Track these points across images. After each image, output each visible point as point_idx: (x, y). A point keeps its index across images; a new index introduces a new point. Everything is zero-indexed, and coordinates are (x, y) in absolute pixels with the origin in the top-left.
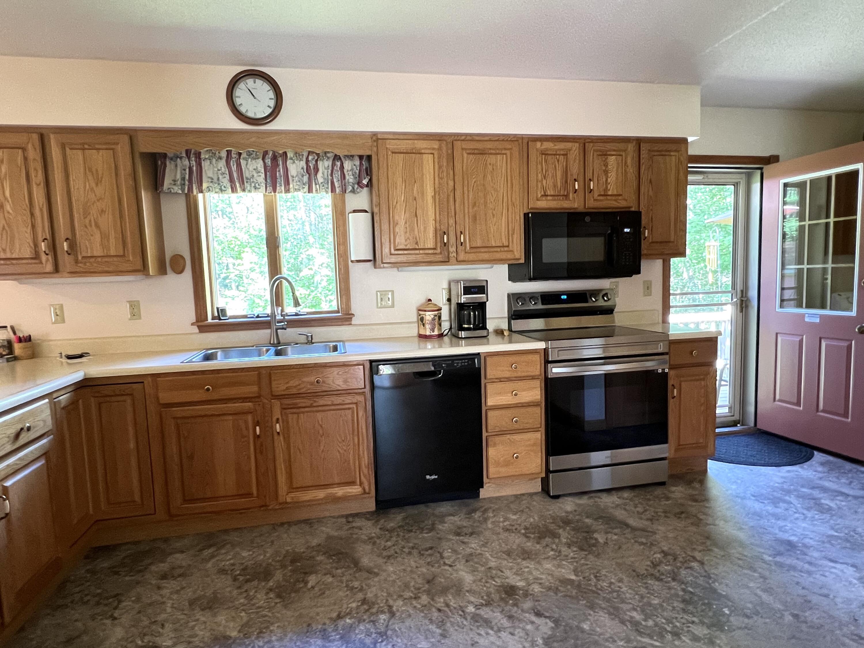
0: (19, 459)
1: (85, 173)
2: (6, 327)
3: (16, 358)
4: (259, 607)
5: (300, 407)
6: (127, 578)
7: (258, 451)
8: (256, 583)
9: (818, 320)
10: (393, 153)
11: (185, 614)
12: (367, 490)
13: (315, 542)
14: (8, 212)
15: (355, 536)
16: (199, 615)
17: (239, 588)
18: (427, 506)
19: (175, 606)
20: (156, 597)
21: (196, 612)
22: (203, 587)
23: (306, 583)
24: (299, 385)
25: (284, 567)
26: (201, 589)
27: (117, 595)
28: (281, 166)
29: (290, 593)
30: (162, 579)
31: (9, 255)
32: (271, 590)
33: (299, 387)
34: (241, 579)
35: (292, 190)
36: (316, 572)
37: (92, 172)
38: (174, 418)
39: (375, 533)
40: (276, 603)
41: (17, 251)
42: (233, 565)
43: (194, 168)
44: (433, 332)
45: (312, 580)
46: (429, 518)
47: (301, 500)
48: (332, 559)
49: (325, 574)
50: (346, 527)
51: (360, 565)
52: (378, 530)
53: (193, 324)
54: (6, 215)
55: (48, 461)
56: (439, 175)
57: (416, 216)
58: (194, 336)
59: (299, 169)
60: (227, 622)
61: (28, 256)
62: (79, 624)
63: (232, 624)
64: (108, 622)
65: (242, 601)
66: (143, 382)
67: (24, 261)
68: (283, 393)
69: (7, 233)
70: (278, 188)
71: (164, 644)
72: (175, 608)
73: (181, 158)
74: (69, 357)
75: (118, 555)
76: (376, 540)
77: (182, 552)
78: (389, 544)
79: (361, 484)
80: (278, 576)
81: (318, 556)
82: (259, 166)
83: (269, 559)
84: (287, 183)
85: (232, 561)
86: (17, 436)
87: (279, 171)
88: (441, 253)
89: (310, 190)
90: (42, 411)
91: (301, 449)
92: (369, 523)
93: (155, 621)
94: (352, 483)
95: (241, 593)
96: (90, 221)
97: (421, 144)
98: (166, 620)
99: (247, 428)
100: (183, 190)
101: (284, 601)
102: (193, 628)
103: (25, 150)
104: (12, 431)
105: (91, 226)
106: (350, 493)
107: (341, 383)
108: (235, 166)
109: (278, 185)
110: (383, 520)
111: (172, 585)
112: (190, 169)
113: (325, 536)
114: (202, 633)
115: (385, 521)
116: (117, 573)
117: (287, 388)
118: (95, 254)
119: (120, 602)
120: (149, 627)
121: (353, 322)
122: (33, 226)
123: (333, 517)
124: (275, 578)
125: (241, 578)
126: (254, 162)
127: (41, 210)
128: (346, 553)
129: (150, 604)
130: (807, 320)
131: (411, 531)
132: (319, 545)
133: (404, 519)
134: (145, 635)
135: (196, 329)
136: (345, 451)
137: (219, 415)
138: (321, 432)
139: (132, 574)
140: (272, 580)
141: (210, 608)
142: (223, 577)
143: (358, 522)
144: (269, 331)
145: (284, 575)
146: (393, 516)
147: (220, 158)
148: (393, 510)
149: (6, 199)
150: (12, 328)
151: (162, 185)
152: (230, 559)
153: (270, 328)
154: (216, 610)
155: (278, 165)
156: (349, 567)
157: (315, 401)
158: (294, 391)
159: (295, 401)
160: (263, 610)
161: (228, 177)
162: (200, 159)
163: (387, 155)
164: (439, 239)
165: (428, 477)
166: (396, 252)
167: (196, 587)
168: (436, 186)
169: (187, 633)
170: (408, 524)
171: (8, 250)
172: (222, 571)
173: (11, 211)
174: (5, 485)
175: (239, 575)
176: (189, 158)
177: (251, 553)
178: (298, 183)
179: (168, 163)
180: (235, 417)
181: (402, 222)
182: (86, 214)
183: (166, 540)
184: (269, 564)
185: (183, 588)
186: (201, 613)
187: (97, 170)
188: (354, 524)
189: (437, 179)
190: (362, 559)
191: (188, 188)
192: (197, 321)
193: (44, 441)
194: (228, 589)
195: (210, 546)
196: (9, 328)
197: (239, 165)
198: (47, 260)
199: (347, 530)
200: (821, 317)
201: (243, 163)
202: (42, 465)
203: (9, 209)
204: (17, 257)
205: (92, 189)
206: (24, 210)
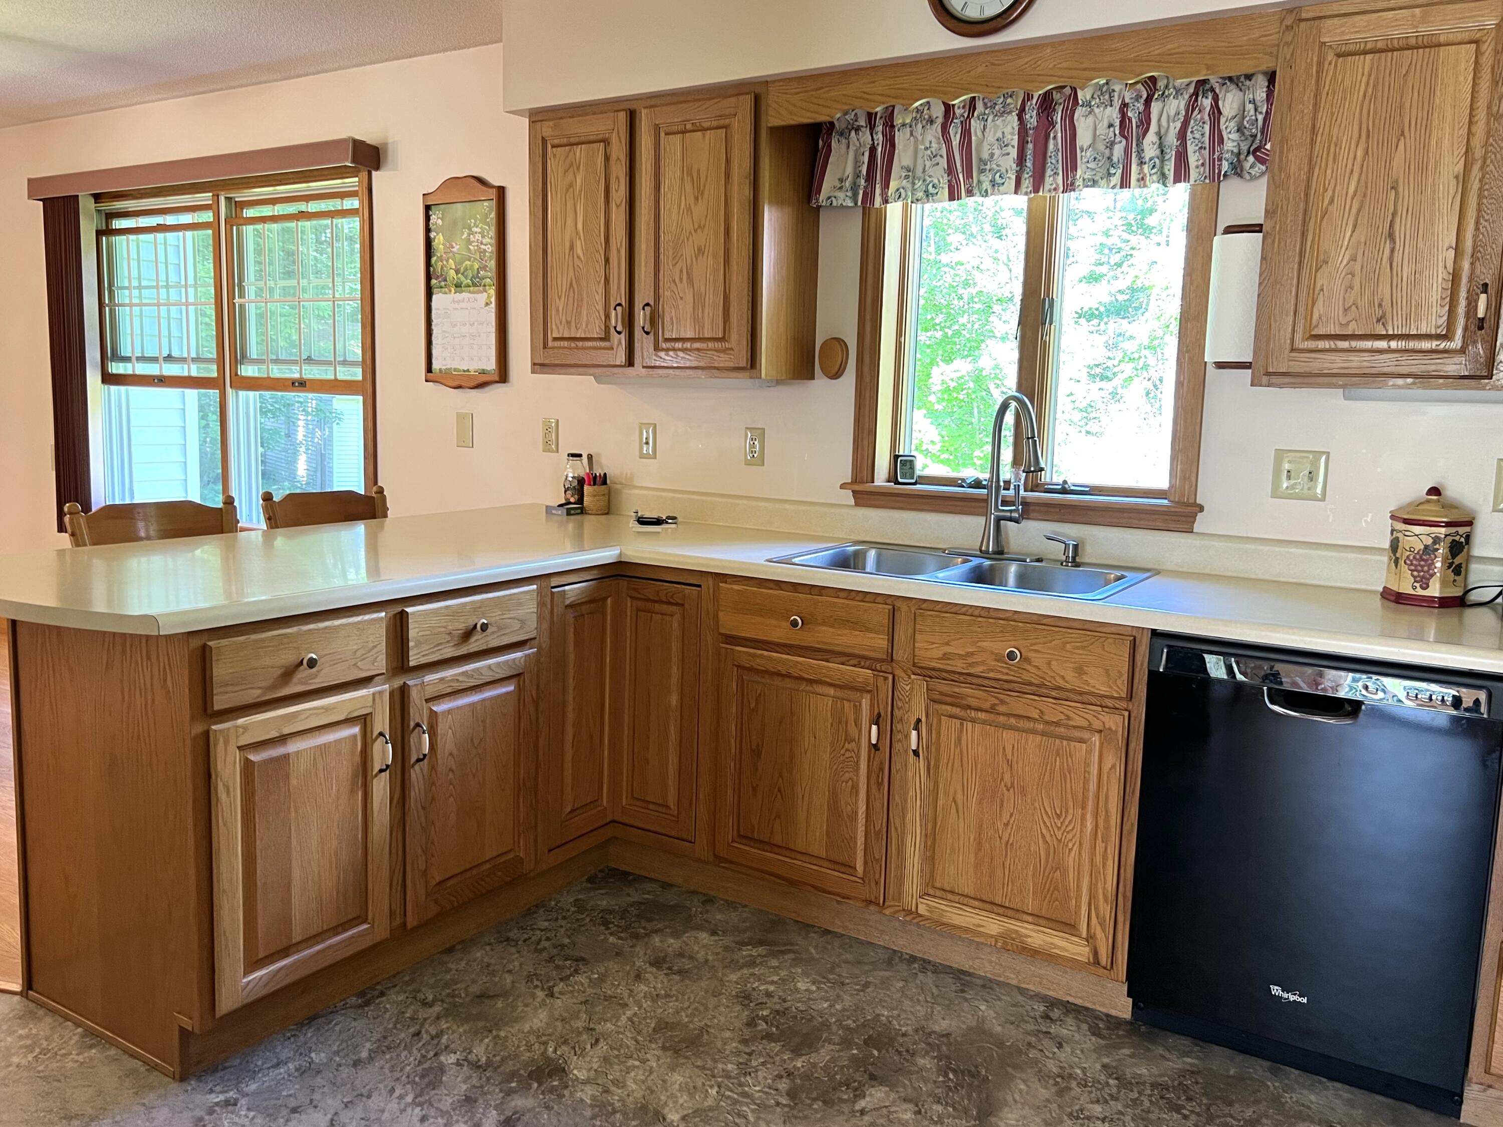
0: (464, 674)
1: (682, 179)
2: (580, 456)
3: (582, 511)
4: (745, 1095)
5: (970, 707)
6: (612, 939)
7: (872, 781)
8: (776, 1047)
10: (1339, 55)
11: (637, 1041)
12: (1104, 959)
13: (942, 1024)
14: (578, 257)
15: (1033, 1054)
16: (653, 1053)
17: (745, 1042)
18: (1274, 1072)
19: (635, 1019)
20: (622, 990)
21: (653, 1046)
22: (696, 1009)
23: (859, 1094)
24: (972, 654)
25: (846, 1043)
26: (690, 1011)
27: (582, 959)
28: (1058, 126)
29: (814, 1100)
30: (651, 964)
31: (573, 332)
32: (789, 1074)
33: (970, 660)
34: (759, 1028)
35: (1080, 182)
36: (892, 1087)
37: (692, 176)
38: (738, 666)
39: (1084, 1070)
40: (778, 1104)
41: (584, 326)
42: (769, 995)
43: (880, 149)
44: (1425, 587)
45: (876, 1095)
46: (1257, 1102)
47: (945, 920)
48: (946, 1075)
49: (906, 1100)
50: (1031, 1027)
51: (993, 1119)
52: (1098, 1066)
53: (843, 486)
54: (576, 260)
55: (520, 689)
56: (1489, 107)
57: (1391, 236)
58: (844, 511)
59: (1102, 129)
60: (680, 1089)
61: (596, 336)
62: (509, 979)
63: (683, 1098)
64: (540, 994)
65: (730, 1067)
66: (699, 586)
67: (590, 344)
68: (934, 664)
69: (574, 291)
70: (1048, 180)
71: (575, 1072)
72: (633, 1023)
73: (857, 129)
74: (642, 521)
75: (628, 895)
76: (1074, 1084)
77: (714, 933)
78: (1097, 1109)
79: (1090, 938)
80: (823, 1055)
81: (924, 1057)
82: (1008, 130)
83: (832, 1015)
84: (1071, 164)
85: (772, 988)
86: (468, 634)
87: (1055, 138)
88: (1463, 351)
89: (1125, 183)
90: (521, 604)
91: (960, 803)
92: (1091, 1042)
93: (593, 1029)
94: (1068, 927)
95: (738, 1053)
96: (681, 271)
98: (605, 1036)
99: (857, 723)
100: (854, 198)
101: (792, 1108)
102: (628, 1070)
103: (609, 143)
104: (461, 625)
105: (681, 280)
106: (1056, 947)
107: (1070, 675)
108: (958, 136)
109: (1049, 172)
110: (1126, 1051)
111: (657, 981)
112: (873, 150)
113: (971, 1022)
114: (634, 1086)
115: (1131, 1056)
116: (606, 924)
117: (946, 657)
118: (683, 334)
119: (576, 971)
120: (579, 1034)
121: (1197, 527)
122: (607, 281)
123: (1022, 991)
124: (814, 1057)
125: (762, 1026)
126: (999, 122)
127: (618, 251)
128: (985, 1080)
129: (607, 998)
131: (1178, 1109)
132: (948, 1035)
133: (1183, 1074)
134: (565, 1042)
135: (848, 497)
136: (1059, 841)
137: (811, 682)
138: (1007, 777)
139: (622, 935)
140: (804, 1058)
141: (677, 1052)
142: (738, 1008)
143: (1067, 1029)
144: (982, 520)
145: (833, 1060)
146: (1160, 1051)
147: (931, 121)
148: (1172, 1040)
149: (577, 233)
150: (590, 457)
151: (819, 191)
152: (773, 982)
153: (986, 514)
154: (682, 1061)
155: (1052, 124)
156: (966, 1111)
157: (1002, 702)
158: (958, 666)
159: (957, 690)
160: (747, 1104)
161: (944, 163)
162: (893, 126)
163: (1320, 64)
164: (1461, 309)
165: (1276, 990)
166: (1312, 344)
167: (686, 1004)
168: (1477, 142)
169: (615, 1072)
170: (1185, 1089)
171: (573, 324)
172: (745, 998)
173: (582, 255)
174: (435, 708)
175: (764, 1019)
176: (872, 128)
177: (814, 988)
178: (1092, 165)
179: (834, 144)
180: (839, 693)
181: (1341, 258)
183: (709, 900)
184: (826, 1025)
185: (667, 996)
186: (659, 1053)
187: (699, 171)
188: (1053, 1029)
189: (1481, 115)
190: (1006, 1110)
191: (865, 194)
192: (855, 481)
193: (518, 655)
194: (728, 1034)
195: (762, 943)
196: (585, 458)
197: (966, 133)
198: (619, 344)
199: (1028, 1033)
201: (975, 125)
202: (507, 693)
203: (579, 252)
204: (583, 336)
205: (689, 210)
206: (598, 251)
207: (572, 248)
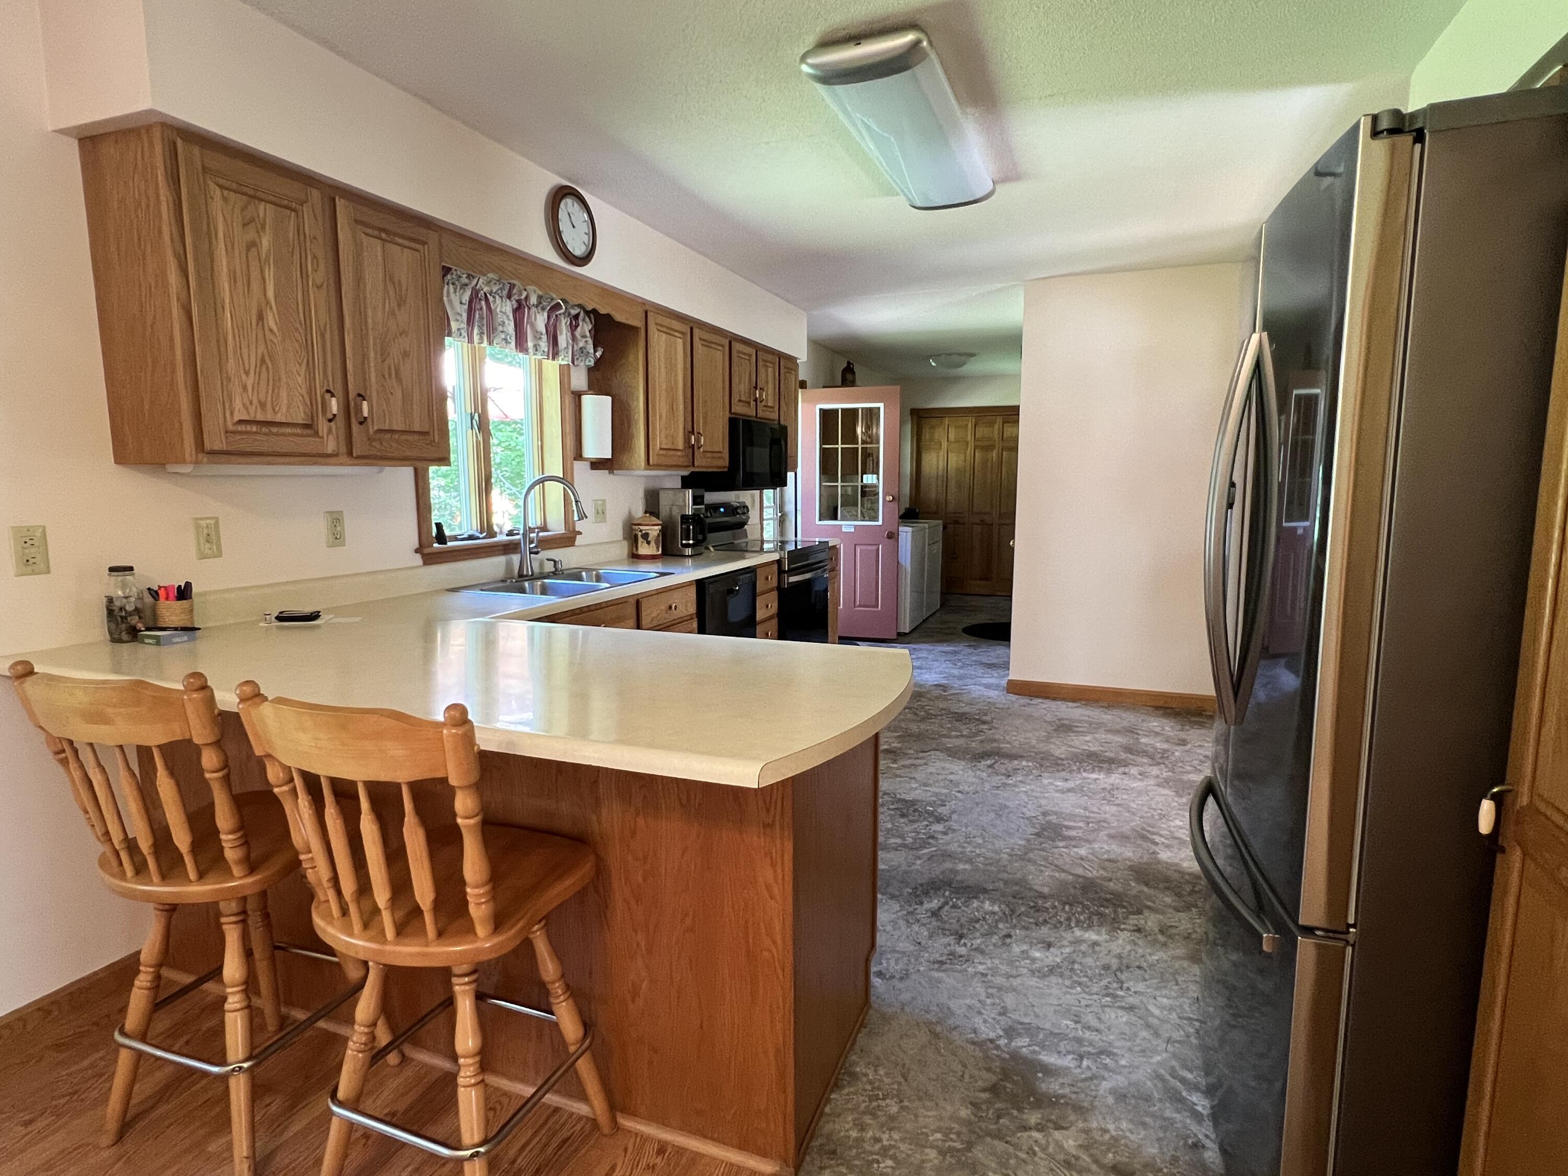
1: (385, 283)
9: (853, 530)
10: (658, 330)
14: (271, 330)
31: (269, 417)
37: (394, 283)
41: (284, 409)
54: (267, 333)
58: (421, 571)
61: (300, 422)
67: (288, 430)
69: (267, 368)
88: (686, 456)
96: (389, 368)
97: (676, 325)
103: (299, 215)
105: (390, 376)
107: (683, 609)
118: (395, 428)
121: (576, 543)
122: (312, 367)
130: (844, 530)
135: (418, 560)
149: (268, 303)
158: (656, 622)
163: (654, 332)
171: (268, 404)
173: (275, 329)
181: (664, 416)
182: (384, 353)
187: (399, 281)
189: (684, 369)
192: (421, 546)
198: (330, 431)
200: (855, 527)
203: (272, 324)
204: (284, 420)
205: (393, 313)
206: (297, 330)
207: (261, 317)
